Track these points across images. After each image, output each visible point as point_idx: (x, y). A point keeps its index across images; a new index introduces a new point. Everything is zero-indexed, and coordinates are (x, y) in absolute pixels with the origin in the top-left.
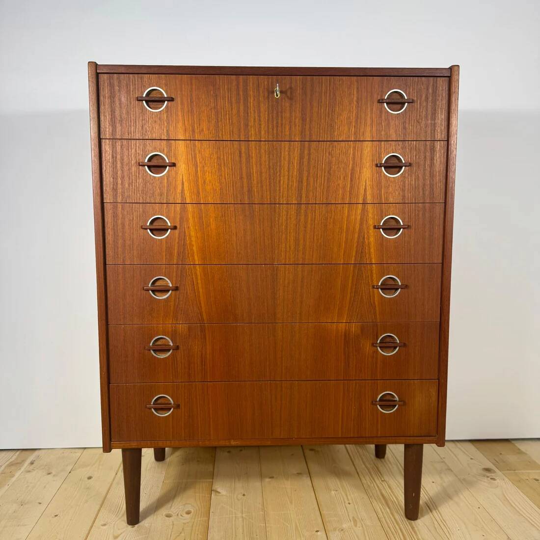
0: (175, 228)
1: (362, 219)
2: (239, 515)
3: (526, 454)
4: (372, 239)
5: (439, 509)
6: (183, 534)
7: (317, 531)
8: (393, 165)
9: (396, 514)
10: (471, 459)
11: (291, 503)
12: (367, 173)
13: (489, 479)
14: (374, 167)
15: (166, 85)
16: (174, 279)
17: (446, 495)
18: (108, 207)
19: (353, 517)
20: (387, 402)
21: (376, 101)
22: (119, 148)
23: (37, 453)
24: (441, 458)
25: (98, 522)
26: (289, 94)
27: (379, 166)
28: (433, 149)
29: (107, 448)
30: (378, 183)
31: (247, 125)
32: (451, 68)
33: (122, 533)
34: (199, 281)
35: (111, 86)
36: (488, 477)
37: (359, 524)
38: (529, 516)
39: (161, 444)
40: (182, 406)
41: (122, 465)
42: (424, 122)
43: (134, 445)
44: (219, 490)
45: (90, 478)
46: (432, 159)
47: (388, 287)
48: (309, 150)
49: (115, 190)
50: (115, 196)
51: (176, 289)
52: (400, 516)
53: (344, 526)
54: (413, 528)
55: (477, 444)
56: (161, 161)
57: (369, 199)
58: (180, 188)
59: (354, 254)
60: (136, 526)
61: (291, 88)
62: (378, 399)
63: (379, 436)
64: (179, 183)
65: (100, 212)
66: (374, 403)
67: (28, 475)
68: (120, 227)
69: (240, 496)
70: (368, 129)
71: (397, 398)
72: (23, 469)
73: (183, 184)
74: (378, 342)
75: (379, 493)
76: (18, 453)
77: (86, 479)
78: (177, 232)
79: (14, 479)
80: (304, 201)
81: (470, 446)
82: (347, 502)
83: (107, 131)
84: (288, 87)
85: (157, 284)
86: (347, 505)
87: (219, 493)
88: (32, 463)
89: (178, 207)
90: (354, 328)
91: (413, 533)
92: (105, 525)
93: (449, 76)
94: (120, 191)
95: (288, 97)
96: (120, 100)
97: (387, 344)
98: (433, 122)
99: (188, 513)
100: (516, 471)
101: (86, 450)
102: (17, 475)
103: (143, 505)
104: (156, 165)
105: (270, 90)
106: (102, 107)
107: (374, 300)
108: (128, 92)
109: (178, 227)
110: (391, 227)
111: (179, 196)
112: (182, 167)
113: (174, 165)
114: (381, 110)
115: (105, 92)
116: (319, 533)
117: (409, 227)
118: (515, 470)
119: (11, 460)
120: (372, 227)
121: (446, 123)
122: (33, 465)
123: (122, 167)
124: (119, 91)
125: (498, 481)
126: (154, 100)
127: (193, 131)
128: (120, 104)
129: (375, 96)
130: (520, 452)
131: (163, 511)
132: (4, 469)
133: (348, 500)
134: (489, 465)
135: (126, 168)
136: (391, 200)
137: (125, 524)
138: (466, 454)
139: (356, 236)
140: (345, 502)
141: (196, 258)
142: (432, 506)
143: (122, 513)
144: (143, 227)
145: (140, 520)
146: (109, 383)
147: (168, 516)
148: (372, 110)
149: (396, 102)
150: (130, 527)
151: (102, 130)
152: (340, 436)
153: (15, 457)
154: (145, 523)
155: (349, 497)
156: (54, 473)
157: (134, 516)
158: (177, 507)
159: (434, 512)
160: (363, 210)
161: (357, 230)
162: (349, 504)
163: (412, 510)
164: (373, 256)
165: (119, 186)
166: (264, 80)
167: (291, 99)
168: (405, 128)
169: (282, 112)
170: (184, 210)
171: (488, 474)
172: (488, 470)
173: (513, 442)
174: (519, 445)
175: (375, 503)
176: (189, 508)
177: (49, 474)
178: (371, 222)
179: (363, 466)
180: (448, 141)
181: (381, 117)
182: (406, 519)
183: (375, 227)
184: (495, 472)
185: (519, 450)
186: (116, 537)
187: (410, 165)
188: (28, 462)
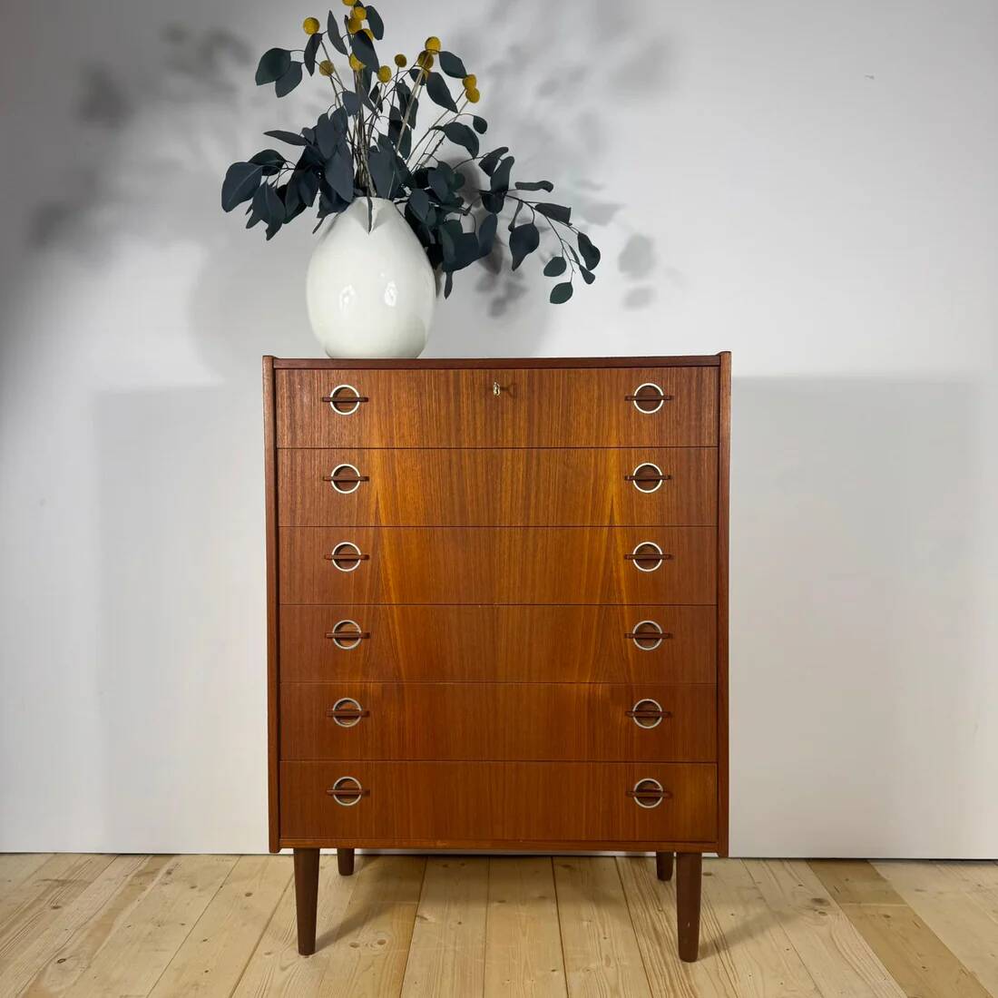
0: (367, 557)
1: (608, 549)
2: (451, 947)
3: (885, 881)
4: (622, 573)
5: (730, 949)
6: (372, 968)
7: (554, 971)
8: (647, 478)
9: (667, 954)
10: (800, 885)
11: (524, 934)
12: (613, 489)
13: (817, 913)
14: (623, 481)
15: (358, 382)
16: (364, 624)
17: (746, 932)
18: (284, 532)
19: (607, 956)
20: (647, 794)
21: (623, 398)
22: (299, 459)
23: (174, 860)
24: (754, 883)
25: (262, 949)
26: (511, 390)
27: (628, 478)
28: (699, 459)
29: (275, 847)
30: (629, 500)
31: (458, 430)
32: (719, 355)
33: (289, 966)
34: (397, 627)
35: (291, 384)
36: (816, 910)
37: (613, 964)
38: (858, 963)
39: (346, 844)
40: (373, 792)
41: (294, 879)
42: (685, 424)
43: (309, 843)
44: (425, 916)
45: (248, 895)
46: (698, 471)
47: (646, 636)
48: (539, 459)
49: (293, 511)
50: (293, 518)
51: (367, 636)
52: (672, 956)
53: (593, 966)
54: (686, 971)
55: (816, 866)
56: (351, 474)
57: (617, 520)
58: (373, 507)
59: (599, 591)
60: (311, 956)
61: (514, 384)
62: (635, 789)
63: (637, 839)
64: (373, 500)
65: (274, 538)
66: (629, 794)
67: (165, 889)
68: (298, 557)
69: (454, 925)
70: (614, 433)
71: (661, 788)
72: (157, 879)
73: (377, 502)
74: (634, 710)
75: (650, 924)
76: (148, 859)
77: (244, 896)
78: (369, 562)
79: (145, 893)
80: (532, 523)
81: (804, 867)
82: (603, 936)
83: (285, 441)
84: (510, 381)
85: (343, 629)
86: (602, 939)
87: (426, 919)
88: (169, 873)
89: (371, 531)
90: (601, 690)
91: (683, 974)
92: (269, 954)
93: (718, 363)
94: (299, 512)
95: (511, 395)
96: (302, 401)
97: (645, 713)
98: (698, 424)
99: (381, 943)
100: (862, 905)
101: (243, 858)
102: (149, 890)
103: (320, 932)
104: (344, 480)
105: (488, 386)
106: (279, 411)
107: (627, 654)
108: (311, 391)
109: (371, 557)
110: (647, 558)
111: (372, 517)
112: (377, 482)
113: (367, 479)
114: (630, 408)
115: (283, 392)
116: (556, 973)
117: (670, 557)
118: (860, 903)
119: (141, 868)
120: (622, 557)
121: (716, 424)
122: (171, 876)
123: (302, 483)
124: (301, 389)
125: (829, 916)
126: (343, 400)
127: (392, 438)
128: (302, 406)
129: (621, 392)
130: (878, 877)
131: (348, 939)
132: (132, 880)
133: (605, 934)
134: (823, 893)
135: (308, 484)
136: (647, 523)
137: (295, 953)
138: (793, 877)
139: (601, 568)
140: (599, 935)
141: (393, 596)
142: (720, 945)
143: (292, 940)
144: (327, 557)
145: (316, 949)
146: (279, 759)
147: (354, 946)
148: (618, 408)
149: (648, 399)
150: (302, 957)
151: (279, 437)
152: (584, 839)
153: (144, 864)
154: (322, 954)
155: (607, 930)
156: (199, 886)
157: (308, 944)
158: (365, 935)
159: (723, 953)
160: (610, 534)
161: (603, 560)
162: (605, 938)
163: (689, 949)
164: (624, 595)
165: (299, 506)
166: (480, 374)
167: (514, 397)
168: (661, 431)
169: (502, 413)
170: (378, 536)
171: (817, 907)
172: (820, 901)
173: (872, 864)
174: (882, 870)
175: (641, 940)
176: (382, 937)
177: (193, 888)
178: (621, 551)
179: (637, 891)
180: (718, 447)
181: (629, 417)
182: (679, 960)
183: (625, 557)
184: (829, 904)
185: (878, 874)
186: (284, 969)
187: (670, 477)
188: (164, 871)
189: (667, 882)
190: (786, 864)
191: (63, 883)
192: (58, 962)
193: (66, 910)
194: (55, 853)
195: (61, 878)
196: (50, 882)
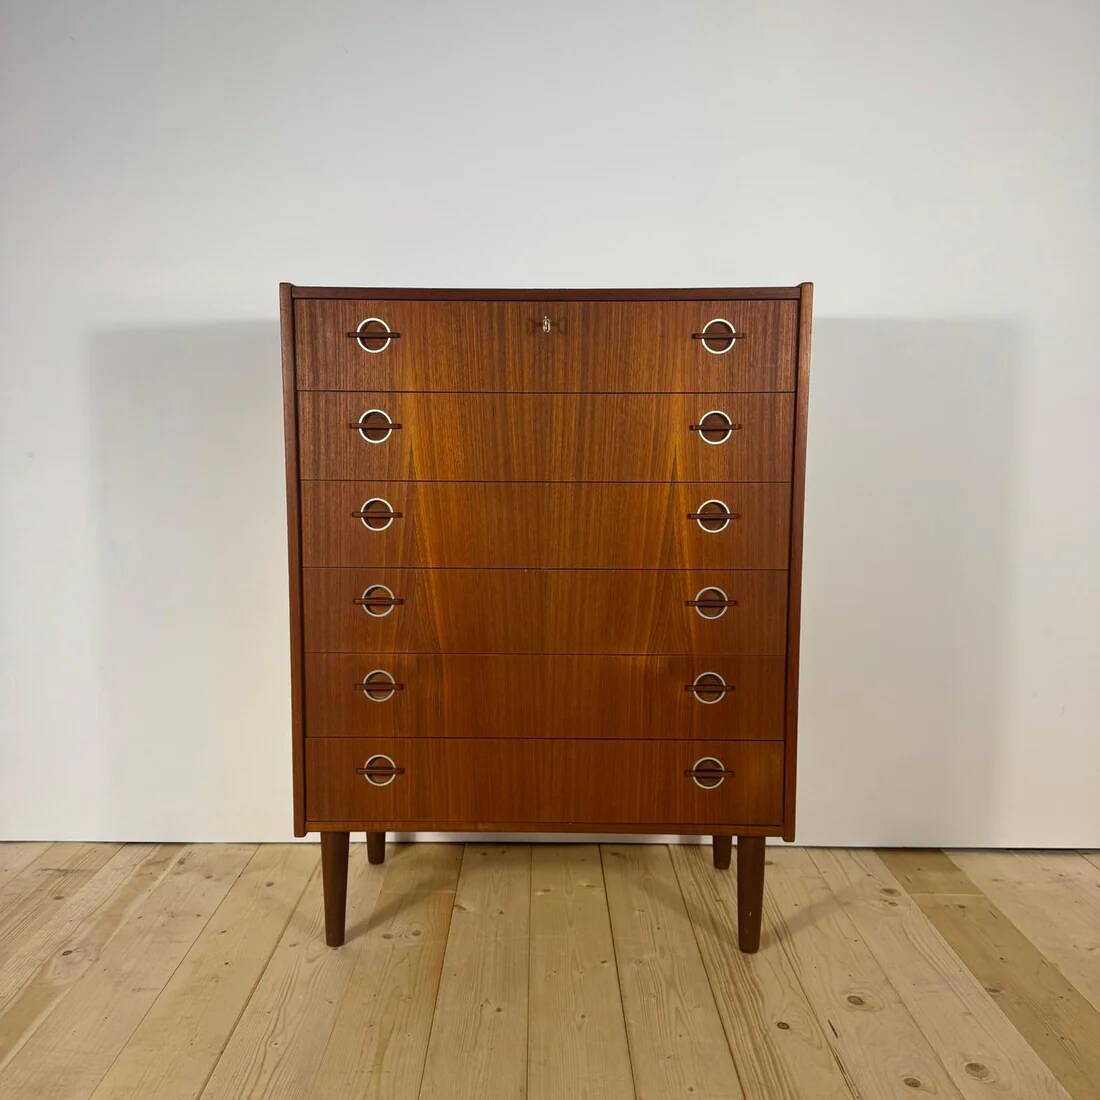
0: (399, 515)
1: (670, 507)
2: (492, 938)
3: (960, 870)
4: (685, 533)
5: (794, 937)
6: (407, 960)
7: (604, 962)
8: (715, 428)
9: (727, 947)
10: (869, 875)
11: (571, 923)
12: (677, 439)
13: (887, 903)
14: (687, 429)
15: (389, 315)
16: (398, 591)
17: (808, 919)
18: (306, 486)
19: (661, 946)
20: (708, 773)
21: (689, 335)
22: (322, 404)
23: (186, 849)
24: (820, 873)
25: (285, 942)
27: (693, 428)
28: (773, 404)
29: (301, 830)
30: (695, 451)
31: (503, 371)
32: (801, 287)
33: (319, 956)
34: (434, 592)
35: (312, 316)
36: (886, 901)
37: (667, 956)
39: (377, 827)
40: (408, 772)
41: (320, 868)
42: (760, 365)
43: (339, 827)
44: (464, 906)
45: (269, 885)
46: (773, 420)
47: (710, 603)
48: (593, 406)
49: (316, 462)
50: (317, 470)
51: (401, 602)
52: (732, 949)
53: (646, 957)
54: (747, 962)
55: (886, 855)
56: (382, 422)
57: (680, 476)
58: (407, 458)
59: (659, 555)
60: (340, 948)
61: (566, 318)
62: (694, 769)
63: (696, 822)
64: (407, 450)
65: (295, 495)
66: (687, 772)
67: (178, 879)
68: (322, 514)
69: (496, 914)
70: (679, 376)
71: (723, 768)
72: (168, 870)
73: (411, 452)
74: (695, 684)
75: (707, 915)
76: (158, 848)
77: (264, 886)
78: (403, 520)
79: (156, 883)
80: (585, 478)
81: (873, 856)
82: (656, 927)
83: (306, 382)
84: (562, 316)
85: (373, 595)
86: (655, 929)
87: (465, 909)
88: (181, 862)
89: (405, 486)
90: (659, 663)
91: (745, 968)
92: (294, 945)
93: (798, 297)
94: (323, 464)
95: (562, 332)
96: (324, 337)
97: (709, 687)
98: (774, 366)
99: (416, 934)
100: (935, 895)
101: (262, 846)
102: (161, 878)
103: (349, 923)
104: (375, 427)
105: (537, 321)
106: (299, 347)
107: (688, 625)
108: (336, 324)
109: (404, 515)
110: (713, 517)
111: (406, 471)
112: (411, 429)
113: (399, 427)
114: (698, 347)
115: (304, 324)
116: (606, 964)
117: (738, 516)
118: (933, 893)
119: (150, 857)
120: (684, 517)
121: (793, 366)
122: (183, 865)
123: (327, 429)
124: (324, 322)
125: (901, 908)
126: (373, 336)
127: (427, 378)
128: (325, 343)
129: (688, 330)
130: (953, 868)
131: (379, 931)
132: (140, 870)
133: (658, 923)
134: (894, 884)
135: (332, 432)
136: (713, 478)
137: (323, 944)
138: (861, 867)
139: (662, 528)
140: (652, 926)
141: (429, 559)
142: (782, 933)
143: (320, 929)
144: (356, 514)
145: (346, 939)
146: (304, 736)
147: (388, 937)
148: (683, 349)
149: (719, 337)
150: (330, 949)
151: (299, 378)
152: (638, 822)
153: (153, 854)
154: (353, 945)
155: (660, 920)
156: (215, 876)
157: (336, 934)
158: (398, 925)
159: (785, 942)
160: (672, 491)
161: (663, 520)
162: (659, 928)
164: (687, 558)
165: (322, 457)
166: (528, 308)
167: (566, 333)
168: (732, 374)
169: (553, 353)
170: (412, 491)
171: (888, 898)
172: (889, 891)
173: (947, 853)
174: (955, 859)
175: (698, 930)
176: (416, 927)
177: (208, 877)
178: (684, 510)
180: (796, 392)
181: (696, 358)
182: (740, 952)
183: (689, 516)
184: (900, 894)
185: (952, 864)
186: (311, 961)
187: (740, 427)
188: (176, 860)
189: (724, 872)
190: (853, 853)
191: (66, 872)
192: (64, 954)
193: (71, 900)
194: (55, 842)
195: (62, 868)
196: (50, 872)
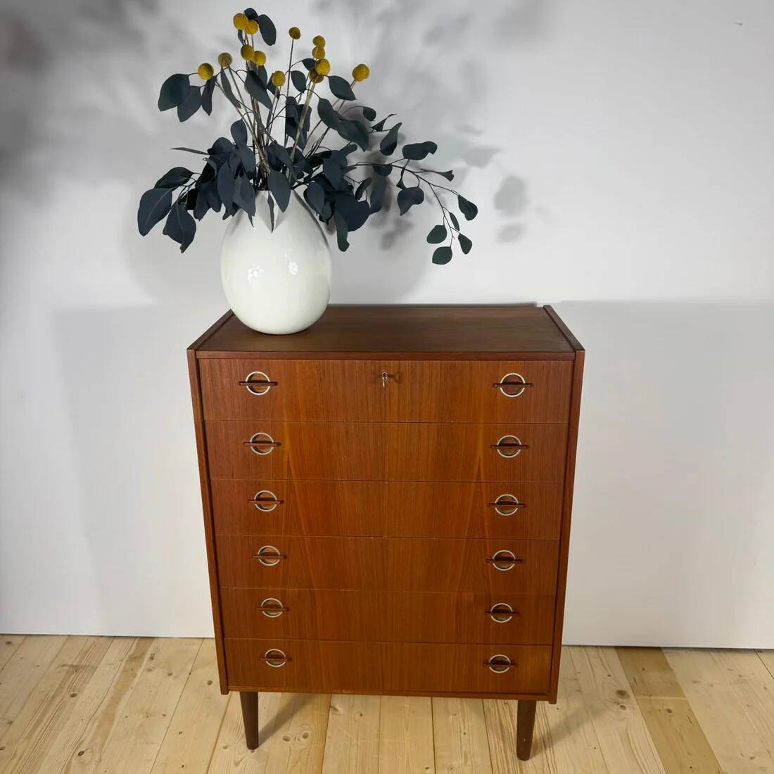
0: (281, 502)
1: (475, 499)
2: (355, 742)
3: (671, 671)
4: (486, 516)
5: (555, 747)
6: (299, 764)
7: (427, 768)
9: (509, 752)
10: (609, 676)
12: (481, 453)
13: (619, 706)
14: (489, 449)
15: (268, 369)
16: (282, 548)
17: (567, 728)
19: (465, 752)
21: (491, 384)
23: (155, 644)
24: (575, 674)
25: (221, 744)
26: (397, 377)
27: (493, 447)
29: (225, 689)
30: (493, 462)
32: (576, 352)
33: (241, 760)
34: (308, 550)
35: (212, 371)
36: (618, 704)
37: (469, 763)
38: (643, 760)
40: (294, 659)
44: (337, 707)
45: (210, 683)
47: (502, 561)
48: (420, 431)
51: (284, 557)
52: (512, 754)
53: (455, 763)
54: (520, 766)
55: (622, 653)
56: (266, 440)
57: (483, 478)
58: (286, 466)
59: (467, 529)
60: (256, 750)
61: (399, 372)
62: (490, 661)
63: (490, 691)
64: (285, 460)
66: (485, 664)
67: (150, 676)
69: (358, 716)
71: (508, 659)
72: (143, 666)
73: (288, 462)
74: (492, 610)
75: (498, 721)
76: (136, 642)
77: (206, 684)
78: (284, 505)
79: (136, 680)
80: (414, 478)
82: (463, 731)
83: (210, 415)
86: (462, 735)
87: (337, 710)
88: (152, 658)
89: (285, 483)
90: (467, 596)
92: (226, 747)
93: (573, 359)
94: (226, 468)
95: (396, 381)
96: (222, 384)
99: (305, 736)
100: (652, 697)
101: (205, 641)
102: (139, 675)
103: (262, 724)
105: (378, 374)
107: (488, 573)
108: (230, 375)
109: (285, 501)
112: (287, 446)
113: (279, 444)
114: (497, 392)
115: (206, 376)
116: (428, 771)
117: (524, 506)
119: (131, 652)
120: (485, 504)
122: (154, 660)
124: (221, 375)
125: (628, 710)
128: (222, 387)
129: (490, 380)
130: (667, 668)
131: (281, 733)
133: (465, 729)
134: (625, 686)
137: (244, 746)
138: (604, 666)
139: (469, 512)
140: (460, 732)
142: (548, 741)
144: (251, 501)
145: (259, 743)
147: (286, 739)
150: (249, 751)
153: (133, 647)
154: (265, 747)
155: (466, 725)
156: (174, 673)
157: (253, 740)
158: (292, 728)
159: (548, 750)
160: (477, 488)
161: (470, 507)
162: (465, 734)
163: (525, 748)
164: (487, 531)
166: (371, 364)
167: (399, 382)
169: (390, 396)
171: (620, 700)
172: (621, 693)
173: (664, 652)
174: (669, 657)
176: (306, 730)
177: (170, 675)
178: (485, 500)
181: (496, 400)
182: (517, 758)
183: (489, 505)
184: (629, 696)
185: (667, 664)
186: (237, 764)
187: (527, 446)
188: (147, 656)
190: (600, 650)
191: (76, 668)
192: (79, 755)
193: (81, 698)
194: (69, 636)
195: (75, 664)
196: (66, 668)
